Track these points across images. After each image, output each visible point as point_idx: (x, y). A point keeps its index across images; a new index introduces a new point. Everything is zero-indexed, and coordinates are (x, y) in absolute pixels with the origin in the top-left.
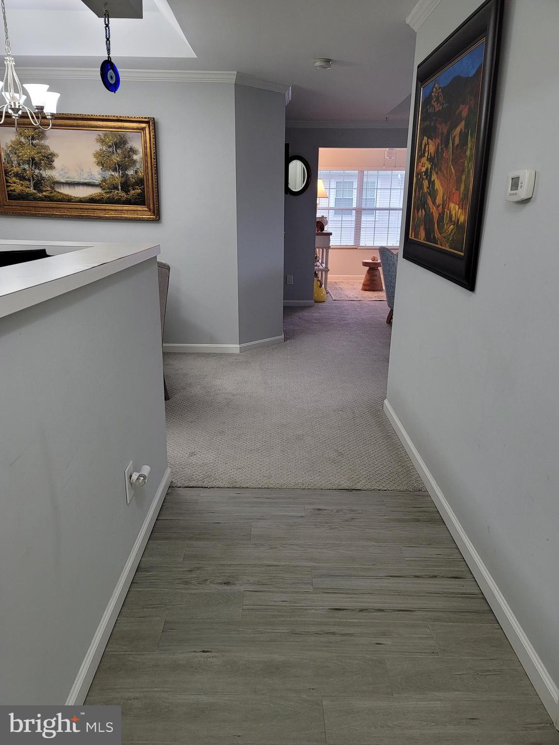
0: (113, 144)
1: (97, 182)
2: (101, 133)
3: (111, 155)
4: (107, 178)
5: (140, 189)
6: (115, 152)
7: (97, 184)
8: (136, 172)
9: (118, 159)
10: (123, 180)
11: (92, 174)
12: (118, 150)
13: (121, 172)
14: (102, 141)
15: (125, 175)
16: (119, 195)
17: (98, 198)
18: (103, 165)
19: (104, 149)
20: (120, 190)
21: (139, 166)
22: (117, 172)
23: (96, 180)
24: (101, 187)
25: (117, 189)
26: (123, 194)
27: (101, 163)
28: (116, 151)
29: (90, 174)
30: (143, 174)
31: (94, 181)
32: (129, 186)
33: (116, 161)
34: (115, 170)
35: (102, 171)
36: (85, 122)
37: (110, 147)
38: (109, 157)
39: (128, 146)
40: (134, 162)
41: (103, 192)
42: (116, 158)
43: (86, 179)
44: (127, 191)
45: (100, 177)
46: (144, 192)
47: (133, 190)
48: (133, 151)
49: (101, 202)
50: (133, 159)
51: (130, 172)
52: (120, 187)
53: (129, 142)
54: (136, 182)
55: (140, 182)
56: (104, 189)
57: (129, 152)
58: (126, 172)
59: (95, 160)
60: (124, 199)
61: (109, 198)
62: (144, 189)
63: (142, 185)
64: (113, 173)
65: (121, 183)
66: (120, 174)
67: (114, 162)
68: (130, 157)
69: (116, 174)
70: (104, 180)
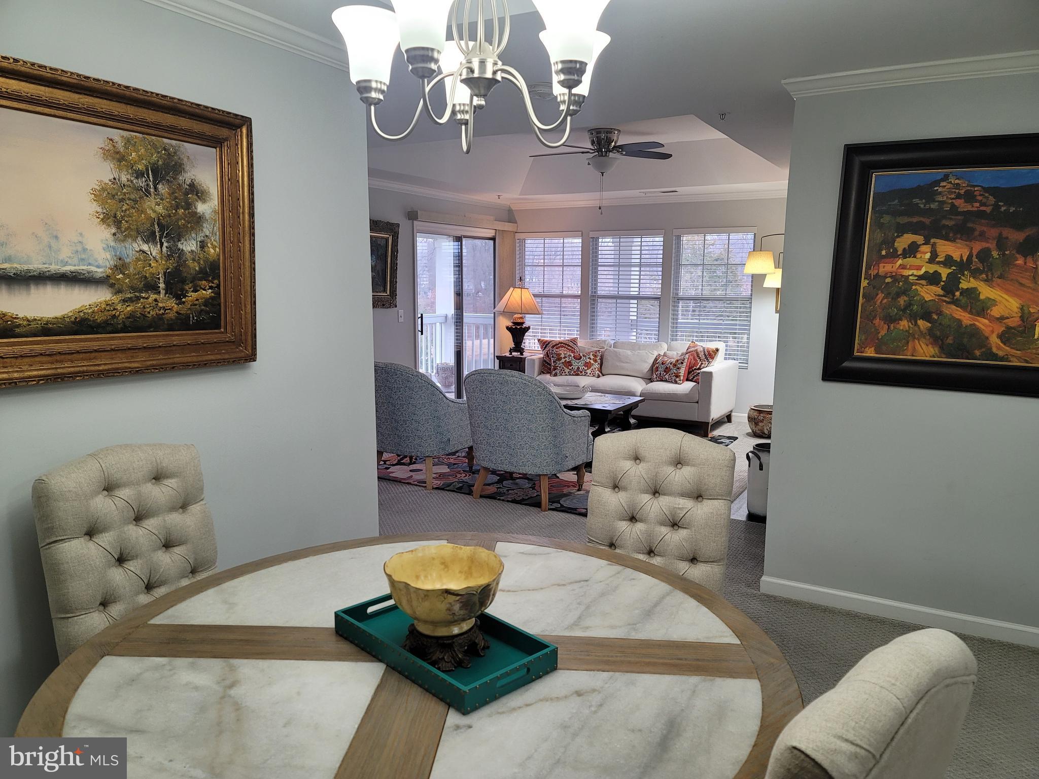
0: (147, 170)
1: (99, 272)
2: (117, 135)
3: (141, 198)
4: (127, 260)
5: (211, 288)
6: (152, 190)
7: (98, 275)
8: (203, 245)
9: (159, 209)
10: (171, 265)
11: (85, 250)
12: (160, 186)
13: (165, 244)
14: (118, 157)
15: (175, 254)
16: (160, 305)
17: (100, 318)
18: (118, 223)
19: (124, 179)
20: (163, 292)
21: (211, 230)
22: (155, 243)
23: (98, 267)
24: (112, 286)
25: (154, 288)
26: (172, 303)
27: (111, 219)
28: (156, 189)
29: (79, 248)
30: (217, 250)
31: (93, 269)
32: (183, 281)
33: (153, 215)
34: (150, 238)
35: (116, 240)
36: (76, 96)
37: (139, 174)
38: (135, 201)
39: (187, 176)
40: (198, 220)
41: (116, 299)
42: (154, 207)
43: (66, 264)
44: (179, 296)
45: (109, 257)
46: (219, 294)
47: (195, 291)
48: (196, 191)
49: (109, 328)
50: (196, 213)
51: (189, 246)
52: (162, 285)
53: (187, 168)
54: (202, 271)
55: (211, 271)
56: (119, 291)
57: (186, 194)
58: (180, 246)
59: (95, 207)
60: (172, 315)
61: (132, 316)
62: (218, 286)
63: (214, 278)
64: (145, 247)
65: (165, 273)
66: (164, 249)
67: (149, 218)
68: (188, 206)
69: (154, 250)
70: (120, 266)
